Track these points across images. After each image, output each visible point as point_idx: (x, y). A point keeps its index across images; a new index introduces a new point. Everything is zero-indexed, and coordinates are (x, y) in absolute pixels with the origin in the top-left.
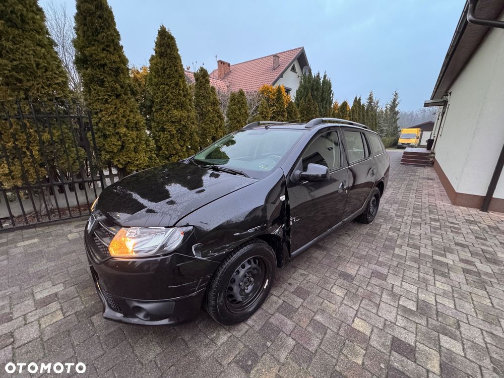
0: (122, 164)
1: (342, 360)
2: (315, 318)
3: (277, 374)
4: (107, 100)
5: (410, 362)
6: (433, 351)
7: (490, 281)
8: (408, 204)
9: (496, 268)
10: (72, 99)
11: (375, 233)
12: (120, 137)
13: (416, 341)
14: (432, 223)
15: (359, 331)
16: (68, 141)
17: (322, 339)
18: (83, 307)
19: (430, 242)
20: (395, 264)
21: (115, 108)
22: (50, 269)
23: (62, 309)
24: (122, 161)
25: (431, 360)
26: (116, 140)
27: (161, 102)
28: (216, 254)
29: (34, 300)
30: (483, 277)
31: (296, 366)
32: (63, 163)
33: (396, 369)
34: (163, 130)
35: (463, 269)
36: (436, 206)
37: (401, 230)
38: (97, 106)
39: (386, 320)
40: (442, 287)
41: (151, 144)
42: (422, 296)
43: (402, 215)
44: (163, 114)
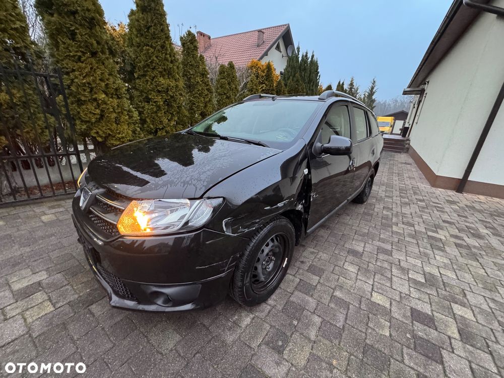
0: (101, 137)
1: (371, 333)
2: (335, 294)
3: (311, 353)
4: (80, 57)
5: (432, 331)
6: (449, 319)
7: (480, 254)
8: (394, 186)
9: (482, 242)
10: (35, 52)
11: (371, 212)
12: (98, 105)
13: (432, 311)
14: (418, 203)
15: (379, 304)
16: (33, 105)
17: (347, 314)
18: (76, 296)
19: (422, 220)
20: (396, 240)
21: (91, 68)
22: (26, 255)
23: (50, 299)
24: (101, 133)
25: (449, 327)
26: (93, 108)
27: (144, 67)
28: (246, 230)
29: (12, 291)
30: (473, 250)
31: (327, 342)
32: (28, 132)
33: (421, 338)
34: (148, 100)
35: (455, 243)
36: (418, 188)
37: (394, 209)
38: (67, 64)
39: (401, 293)
40: (441, 260)
41: (135, 115)
42: (428, 269)
43: (391, 196)
44: (147, 81)
